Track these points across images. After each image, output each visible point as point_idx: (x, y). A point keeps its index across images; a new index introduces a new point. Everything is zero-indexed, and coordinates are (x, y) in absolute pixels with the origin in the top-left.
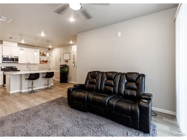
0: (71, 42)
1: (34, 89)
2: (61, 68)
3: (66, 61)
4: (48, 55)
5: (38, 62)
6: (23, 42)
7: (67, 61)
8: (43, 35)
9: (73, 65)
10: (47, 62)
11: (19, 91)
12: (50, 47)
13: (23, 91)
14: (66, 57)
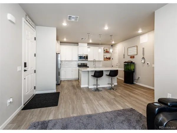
0: (140, 31)
1: (98, 87)
2: (125, 65)
3: (131, 57)
4: (111, 51)
5: (102, 59)
6: (91, 41)
7: (133, 57)
8: (106, 28)
9: (143, 61)
10: (109, 58)
11: (87, 86)
12: (113, 42)
13: (90, 87)
14: (132, 52)
